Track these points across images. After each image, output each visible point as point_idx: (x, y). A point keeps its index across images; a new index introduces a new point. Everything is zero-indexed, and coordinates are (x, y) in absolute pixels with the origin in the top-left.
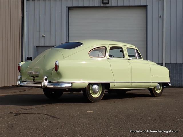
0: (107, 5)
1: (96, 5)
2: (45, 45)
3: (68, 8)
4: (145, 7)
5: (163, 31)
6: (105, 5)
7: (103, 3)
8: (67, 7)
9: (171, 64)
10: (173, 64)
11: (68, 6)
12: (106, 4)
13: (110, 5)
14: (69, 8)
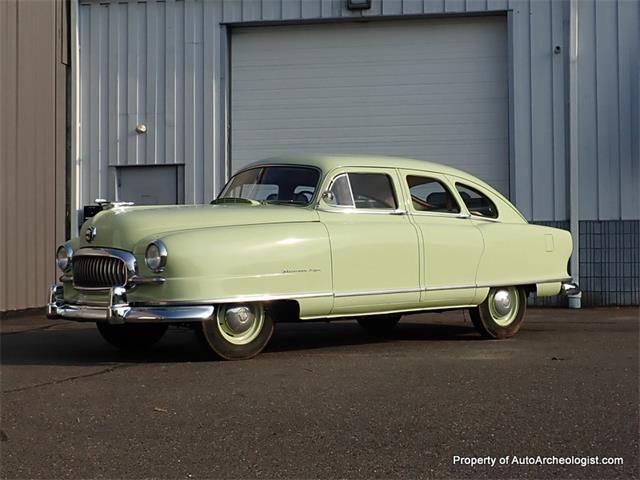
0: (366, 13)
1: (327, 14)
2: (148, 164)
3: (224, 28)
4: (501, 17)
5: (568, 105)
6: (357, 14)
7: (351, 8)
8: (221, 24)
9: (600, 222)
10: (608, 221)
11: (225, 21)
12: (360, 8)
13: (373, 12)
14: (231, 29)
